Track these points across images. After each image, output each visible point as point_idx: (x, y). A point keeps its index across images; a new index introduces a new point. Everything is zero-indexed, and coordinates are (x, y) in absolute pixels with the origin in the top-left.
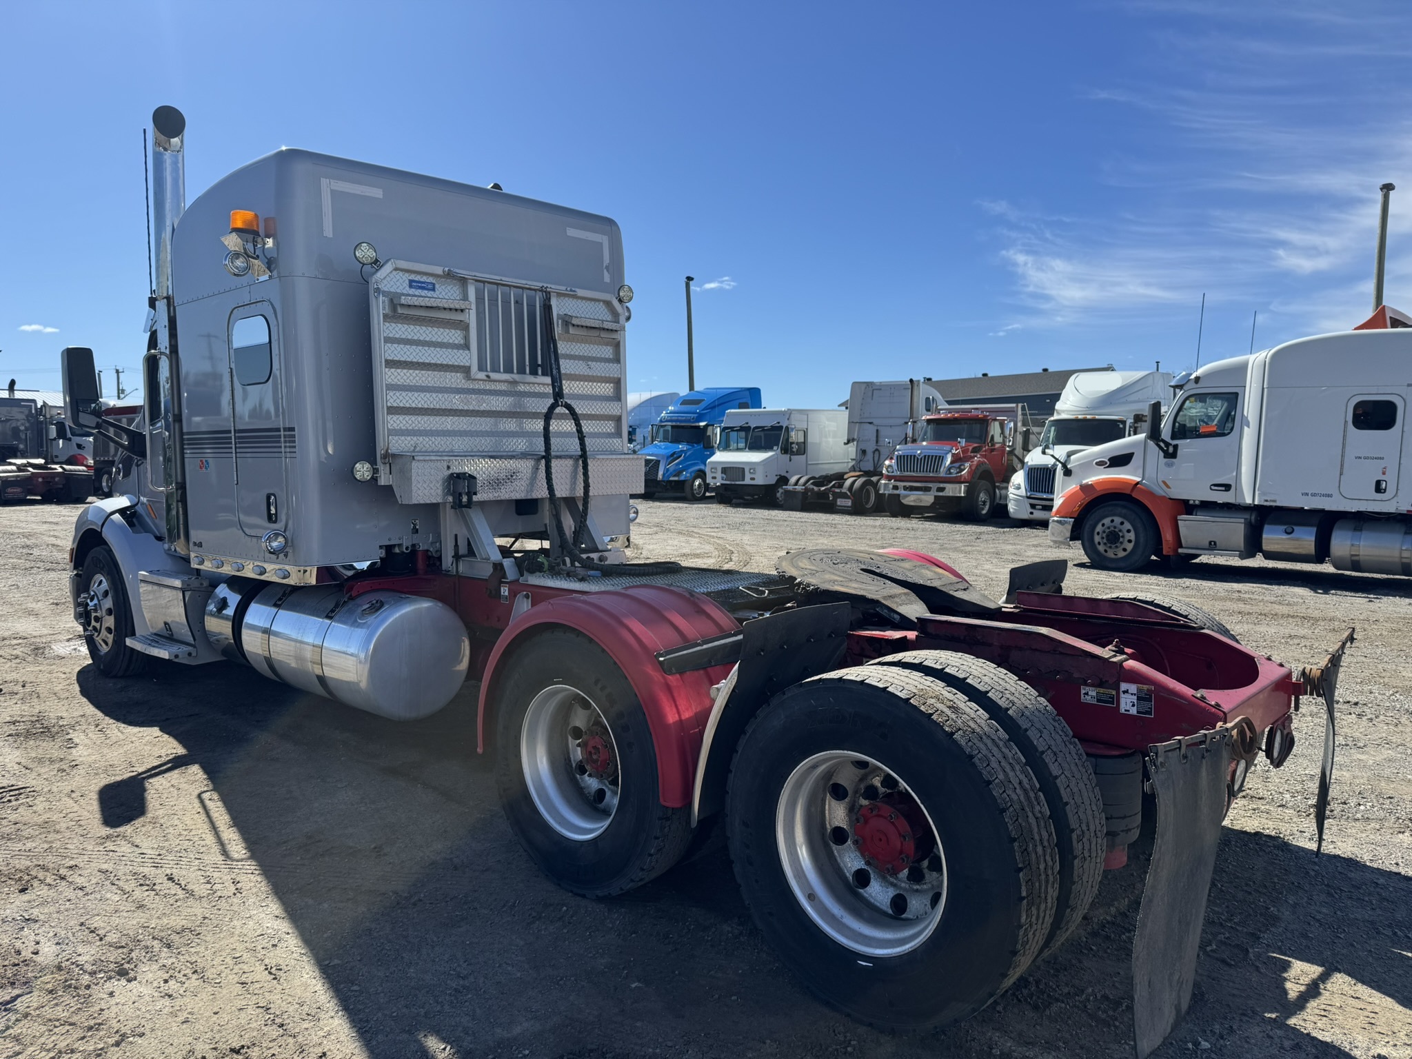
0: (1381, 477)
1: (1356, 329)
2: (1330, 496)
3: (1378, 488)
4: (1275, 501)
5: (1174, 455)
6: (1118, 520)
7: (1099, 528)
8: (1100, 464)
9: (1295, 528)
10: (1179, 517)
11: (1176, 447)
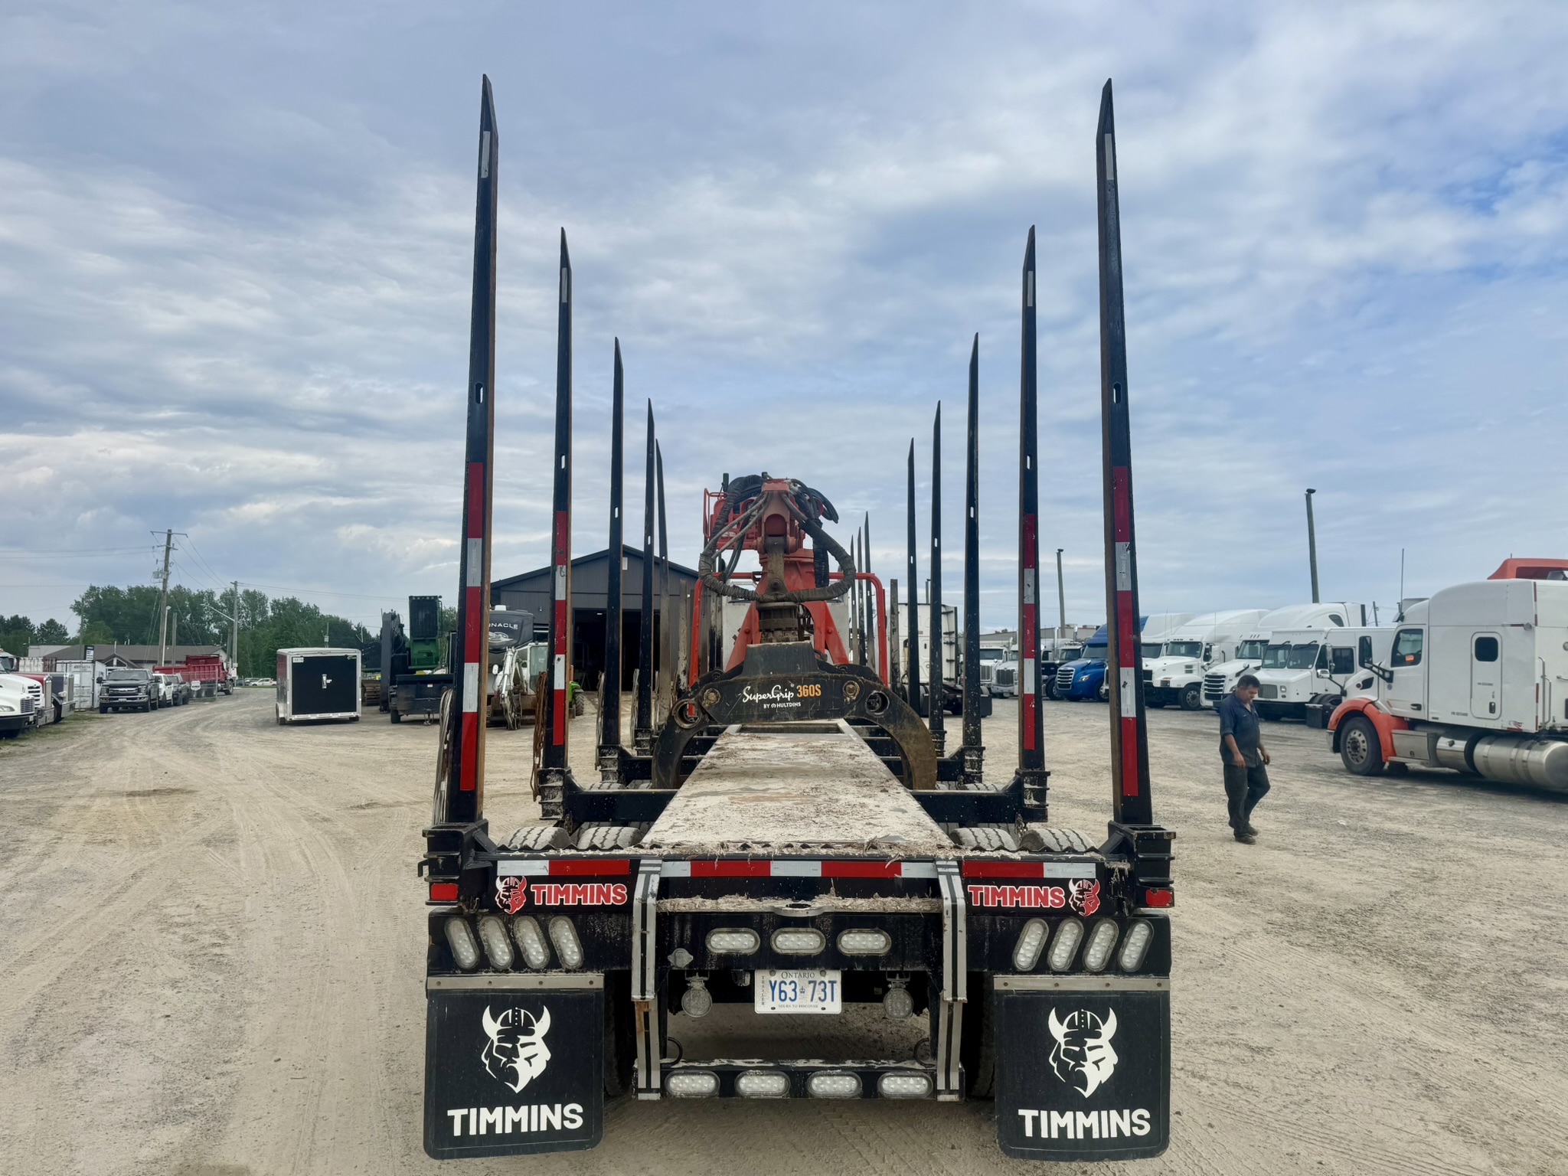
0: (1492, 700)
1: (1489, 578)
2: (1466, 715)
3: (1492, 709)
4: (1437, 718)
5: (1390, 680)
6: (1358, 733)
7: (1348, 740)
8: (1358, 686)
9: (1456, 742)
10: (1394, 731)
11: (1392, 673)
